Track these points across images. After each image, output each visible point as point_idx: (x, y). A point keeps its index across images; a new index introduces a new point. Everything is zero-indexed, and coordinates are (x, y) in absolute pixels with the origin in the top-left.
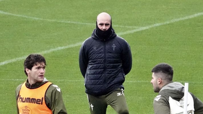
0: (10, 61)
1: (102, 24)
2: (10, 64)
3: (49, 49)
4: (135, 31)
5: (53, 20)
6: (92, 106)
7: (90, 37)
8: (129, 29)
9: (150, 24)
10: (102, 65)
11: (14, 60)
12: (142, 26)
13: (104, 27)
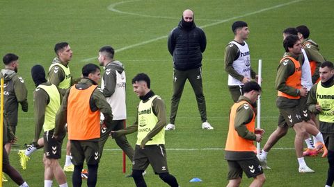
0: (128, 47)
1: (187, 18)
2: (128, 49)
3: (156, 38)
4: (218, 23)
5: (159, 17)
6: (176, 79)
7: (177, 27)
8: (214, 22)
9: (228, 18)
10: (186, 48)
11: (131, 46)
12: (224, 19)
13: (188, 20)
